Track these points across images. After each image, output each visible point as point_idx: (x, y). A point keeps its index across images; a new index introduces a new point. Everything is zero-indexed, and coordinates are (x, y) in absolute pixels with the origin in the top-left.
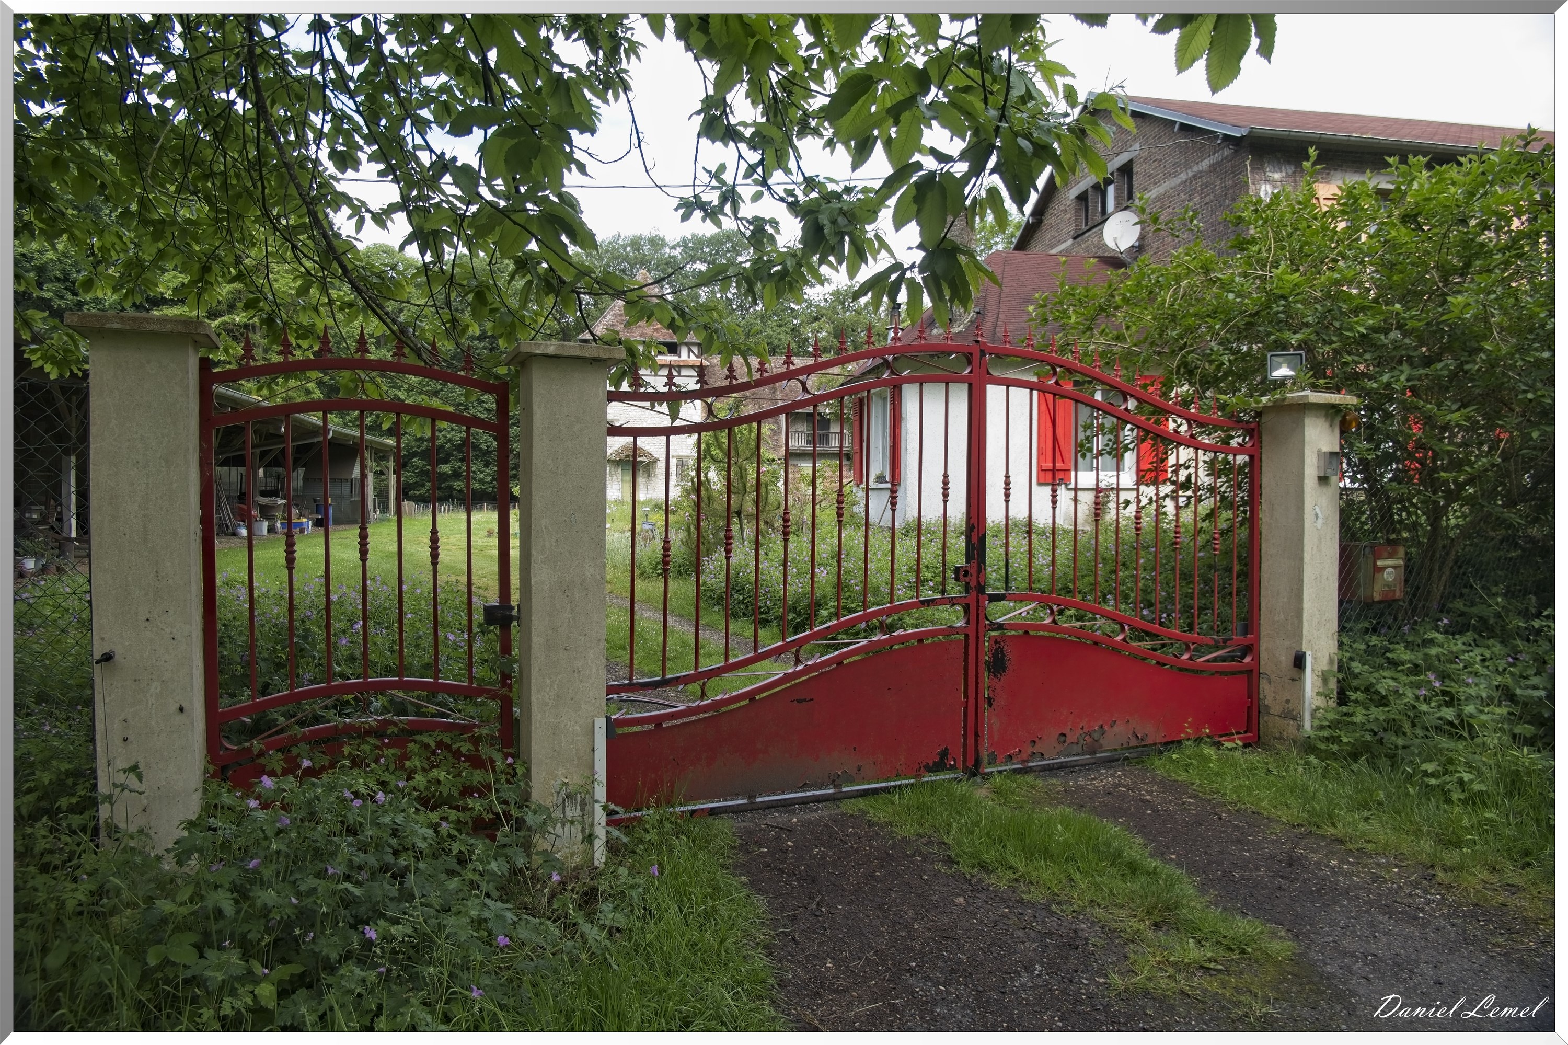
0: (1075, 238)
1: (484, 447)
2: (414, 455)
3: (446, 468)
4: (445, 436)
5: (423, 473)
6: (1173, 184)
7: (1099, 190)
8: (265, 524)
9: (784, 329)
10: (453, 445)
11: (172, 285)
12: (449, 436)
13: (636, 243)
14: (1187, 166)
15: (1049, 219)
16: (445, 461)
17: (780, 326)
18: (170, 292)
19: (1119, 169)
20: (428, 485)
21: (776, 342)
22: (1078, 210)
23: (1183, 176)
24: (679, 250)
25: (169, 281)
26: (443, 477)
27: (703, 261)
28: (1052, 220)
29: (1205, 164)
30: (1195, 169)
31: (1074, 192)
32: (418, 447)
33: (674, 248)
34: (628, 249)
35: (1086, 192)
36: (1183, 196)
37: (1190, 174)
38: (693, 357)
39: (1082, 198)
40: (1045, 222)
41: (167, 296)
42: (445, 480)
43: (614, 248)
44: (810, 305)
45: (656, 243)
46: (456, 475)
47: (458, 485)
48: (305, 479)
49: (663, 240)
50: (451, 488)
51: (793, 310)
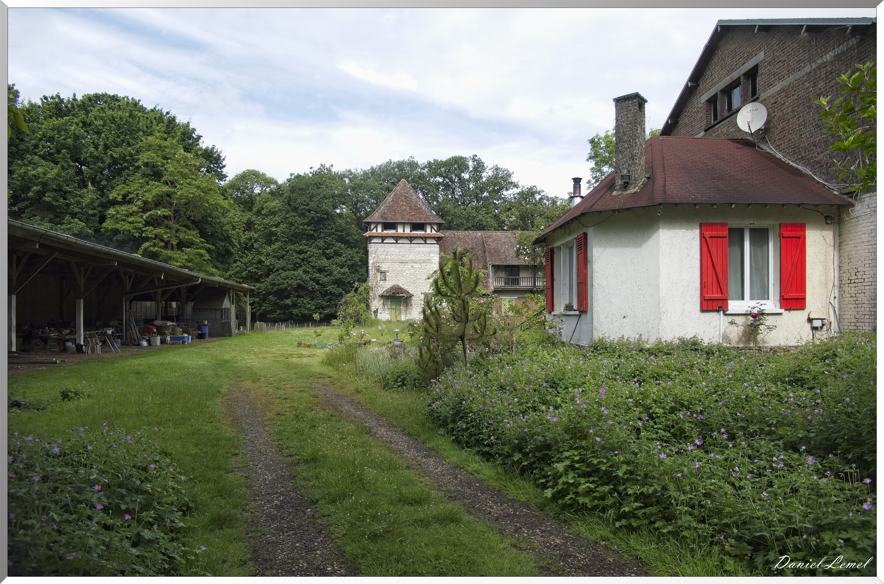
0: (706, 131)
1: (310, 288)
2: (270, 293)
3: (288, 302)
4: (287, 283)
5: (275, 304)
6: (797, 77)
7: (727, 91)
8: (158, 339)
9: (489, 215)
10: (292, 288)
11: (122, 193)
12: (290, 282)
13: (400, 166)
14: (811, 60)
15: (684, 119)
16: (288, 297)
17: (487, 214)
18: (120, 197)
19: (745, 74)
20: (278, 311)
21: (485, 223)
22: (708, 110)
23: (807, 69)
24: (426, 170)
25: (120, 190)
26: (287, 306)
27: (441, 175)
28: (686, 120)
29: (828, 57)
30: (820, 61)
31: (704, 98)
32: (273, 289)
33: (423, 169)
34: (396, 170)
35: (716, 95)
36: (807, 85)
37: (814, 66)
38: (434, 232)
39: (712, 101)
40: (680, 122)
41: (118, 199)
42: (288, 309)
43: (388, 170)
44: (505, 201)
45: (413, 165)
46: (294, 305)
47: (295, 311)
48: (194, 309)
49: (417, 164)
50: (291, 312)
51: (495, 204)
